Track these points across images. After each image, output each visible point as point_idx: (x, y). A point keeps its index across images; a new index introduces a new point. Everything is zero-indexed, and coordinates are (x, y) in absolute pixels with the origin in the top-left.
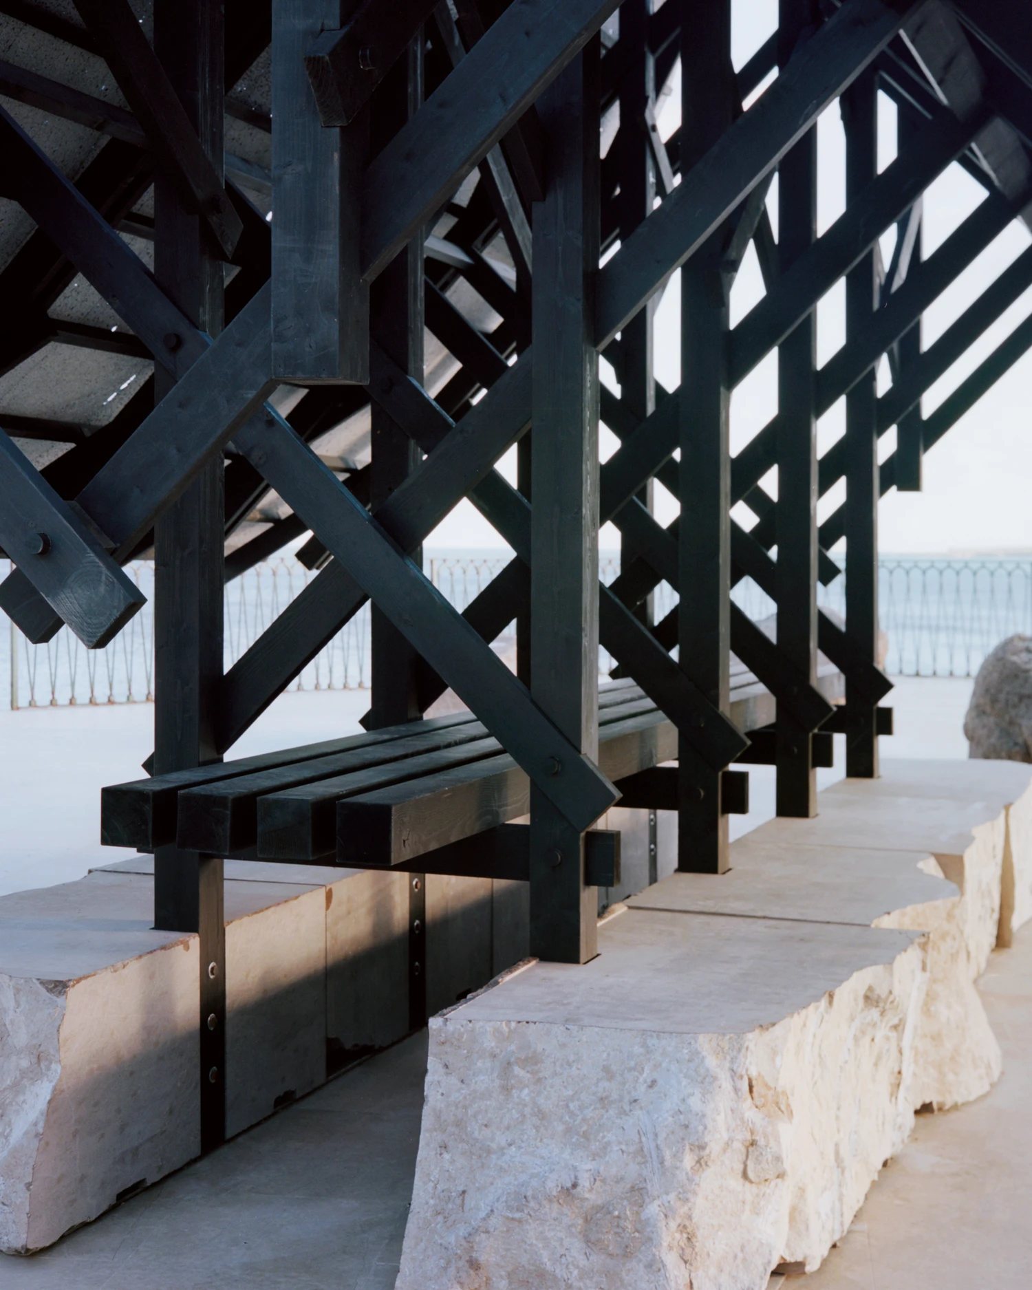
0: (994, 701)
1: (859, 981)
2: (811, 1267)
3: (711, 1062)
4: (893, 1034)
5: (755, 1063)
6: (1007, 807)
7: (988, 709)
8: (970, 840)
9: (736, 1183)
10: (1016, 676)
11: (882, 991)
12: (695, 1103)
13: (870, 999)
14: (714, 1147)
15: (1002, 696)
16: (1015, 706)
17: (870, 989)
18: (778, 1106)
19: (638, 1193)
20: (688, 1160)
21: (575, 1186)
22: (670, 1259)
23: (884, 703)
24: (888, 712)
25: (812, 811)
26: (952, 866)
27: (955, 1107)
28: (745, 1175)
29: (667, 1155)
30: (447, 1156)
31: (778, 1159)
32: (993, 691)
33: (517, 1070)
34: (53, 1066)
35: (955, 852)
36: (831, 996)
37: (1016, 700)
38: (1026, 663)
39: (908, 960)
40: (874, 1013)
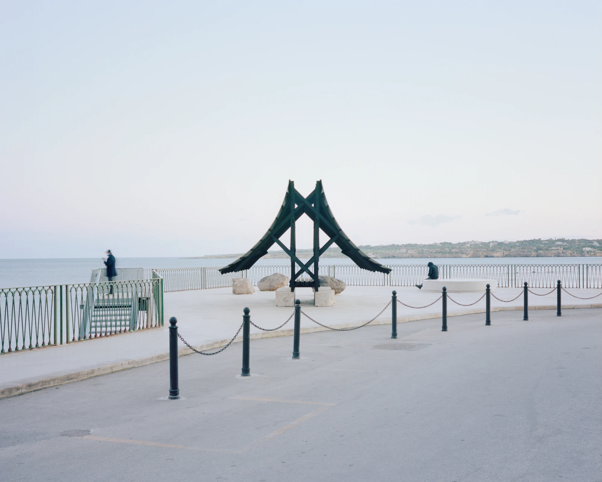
21: (324, 300)
22: (328, 303)
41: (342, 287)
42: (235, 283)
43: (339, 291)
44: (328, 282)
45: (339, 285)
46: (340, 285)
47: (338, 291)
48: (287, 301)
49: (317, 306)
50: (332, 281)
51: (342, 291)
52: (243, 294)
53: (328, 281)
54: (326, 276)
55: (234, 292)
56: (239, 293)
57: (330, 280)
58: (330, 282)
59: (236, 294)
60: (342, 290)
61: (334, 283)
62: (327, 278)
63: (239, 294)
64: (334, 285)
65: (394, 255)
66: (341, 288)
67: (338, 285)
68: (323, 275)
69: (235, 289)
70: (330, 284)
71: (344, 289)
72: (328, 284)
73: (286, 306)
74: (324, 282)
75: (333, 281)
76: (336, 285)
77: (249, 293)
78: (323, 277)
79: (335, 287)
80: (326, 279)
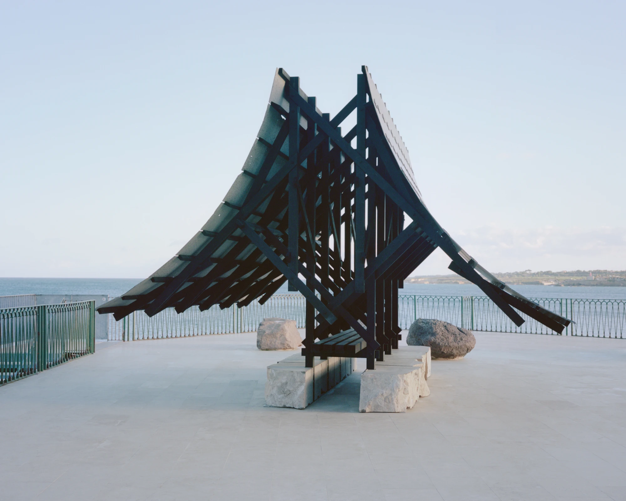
0: (415, 334)
1: (414, 371)
2: (411, 408)
3: (400, 378)
4: (418, 381)
5: (405, 378)
6: (426, 353)
7: (413, 336)
8: (422, 357)
9: (403, 394)
10: (420, 328)
11: (417, 373)
12: (398, 383)
13: (416, 374)
14: (401, 389)
15: (417, 333)
16: (420, 335)
17: (416, 373)
18: (407, 384)
19: (391, 395)
20: (397, 390)
21: (383, 394)
22: (395, 403)
23: (400, 334)
24: (400, 336)
25: (391, 354)
26: (420, 360)
27: (424, 397)
28: (404, 393)
29: (395, 390)
30: (364, 392)
31: (408, 391)
32: (414, 332)
33: (374, 380)
34: (304, 384)
35: (420, 359)
36: (412, 372)
37: (420, 334)
38: (423, 325)
39: (420, 369)
40: (416, 376)
41: (468, 344)
42: (261, 327)
43: (461, 351)
44: (438, 334)
45: (462, 340)
46: (464, 339)
47: (458, 351)
48: (288, 394)
49: (364, 412)
50: (446, 332)
51: (467, 352)
52: (275, 349)
53: (438, 331)
54: (434, 320)
55: (260, 346)
56: (267, 347)
57: (443, 328)
58: (441, 333)
59: (263, 350)
60: (468, 350)
61: (449, 336)
62: (435, 324)
63: (267, 350)
64: (450, 341)
65: (580, 283)
66: (465, 346)
67: (459, 339)
68: (428, 318)
69: (260, 340)
70: (442, 337)
71: (472, 348)
72: (438, 336)
73: (285, 407)
74: (429, 333)
75: (448, 330)
76: (455, 340)
77: (287, 349)
78: (428, 323)
79: (451, 345)
80: (433, 326)
